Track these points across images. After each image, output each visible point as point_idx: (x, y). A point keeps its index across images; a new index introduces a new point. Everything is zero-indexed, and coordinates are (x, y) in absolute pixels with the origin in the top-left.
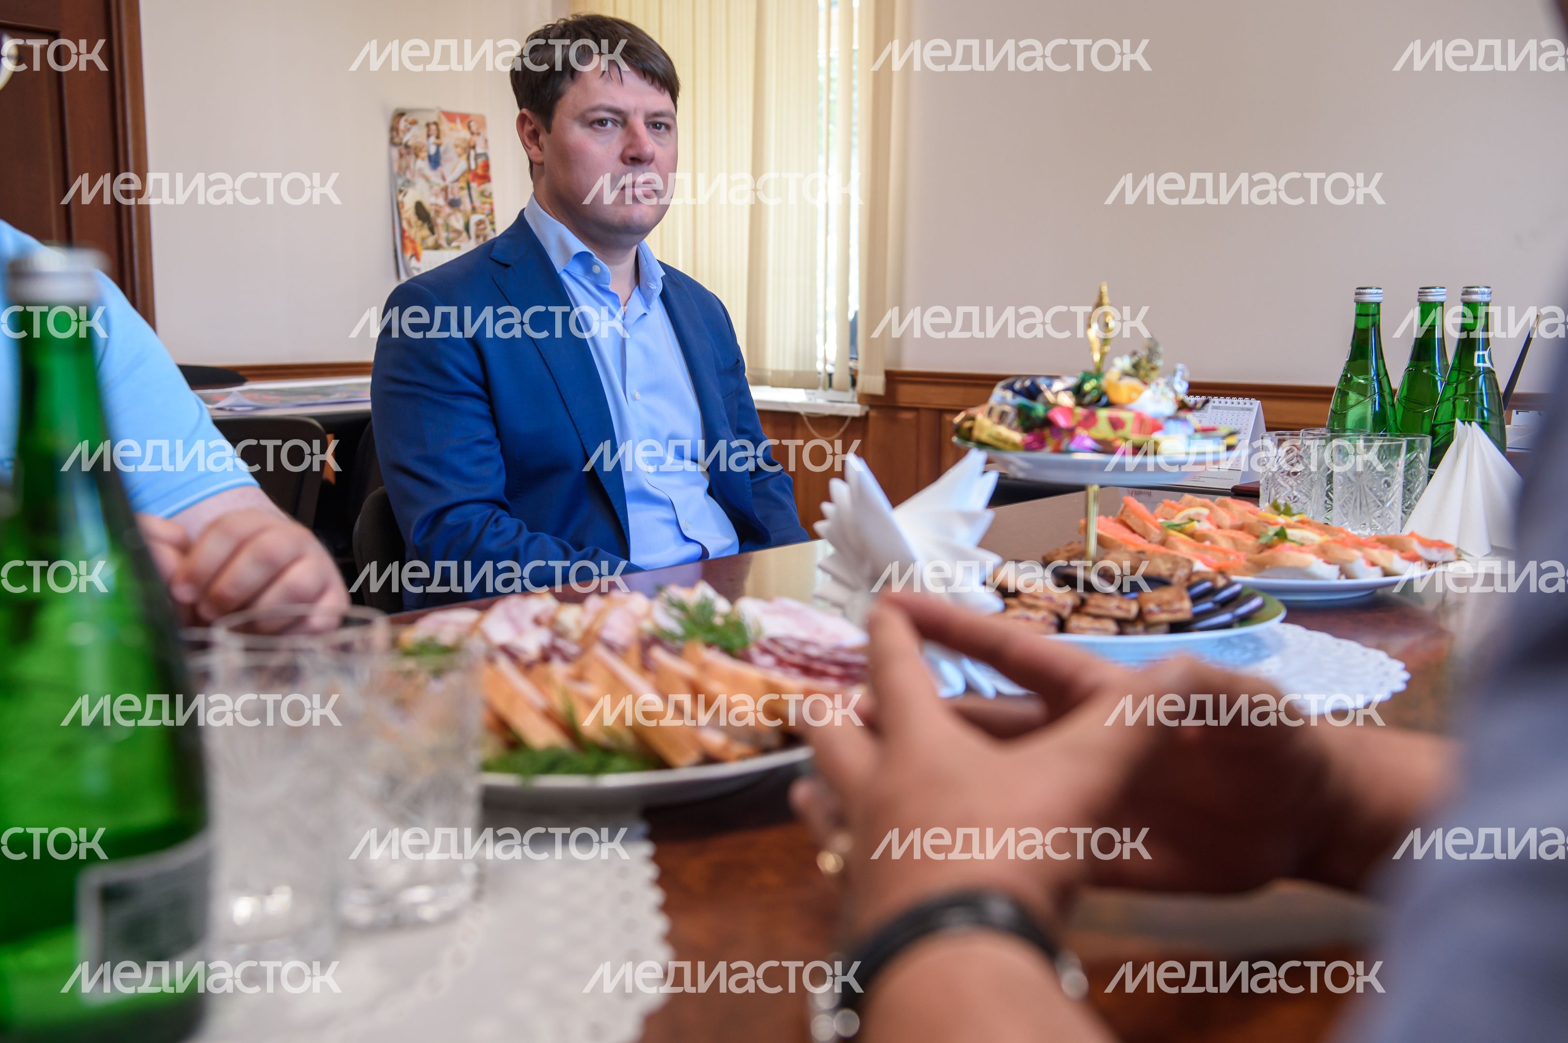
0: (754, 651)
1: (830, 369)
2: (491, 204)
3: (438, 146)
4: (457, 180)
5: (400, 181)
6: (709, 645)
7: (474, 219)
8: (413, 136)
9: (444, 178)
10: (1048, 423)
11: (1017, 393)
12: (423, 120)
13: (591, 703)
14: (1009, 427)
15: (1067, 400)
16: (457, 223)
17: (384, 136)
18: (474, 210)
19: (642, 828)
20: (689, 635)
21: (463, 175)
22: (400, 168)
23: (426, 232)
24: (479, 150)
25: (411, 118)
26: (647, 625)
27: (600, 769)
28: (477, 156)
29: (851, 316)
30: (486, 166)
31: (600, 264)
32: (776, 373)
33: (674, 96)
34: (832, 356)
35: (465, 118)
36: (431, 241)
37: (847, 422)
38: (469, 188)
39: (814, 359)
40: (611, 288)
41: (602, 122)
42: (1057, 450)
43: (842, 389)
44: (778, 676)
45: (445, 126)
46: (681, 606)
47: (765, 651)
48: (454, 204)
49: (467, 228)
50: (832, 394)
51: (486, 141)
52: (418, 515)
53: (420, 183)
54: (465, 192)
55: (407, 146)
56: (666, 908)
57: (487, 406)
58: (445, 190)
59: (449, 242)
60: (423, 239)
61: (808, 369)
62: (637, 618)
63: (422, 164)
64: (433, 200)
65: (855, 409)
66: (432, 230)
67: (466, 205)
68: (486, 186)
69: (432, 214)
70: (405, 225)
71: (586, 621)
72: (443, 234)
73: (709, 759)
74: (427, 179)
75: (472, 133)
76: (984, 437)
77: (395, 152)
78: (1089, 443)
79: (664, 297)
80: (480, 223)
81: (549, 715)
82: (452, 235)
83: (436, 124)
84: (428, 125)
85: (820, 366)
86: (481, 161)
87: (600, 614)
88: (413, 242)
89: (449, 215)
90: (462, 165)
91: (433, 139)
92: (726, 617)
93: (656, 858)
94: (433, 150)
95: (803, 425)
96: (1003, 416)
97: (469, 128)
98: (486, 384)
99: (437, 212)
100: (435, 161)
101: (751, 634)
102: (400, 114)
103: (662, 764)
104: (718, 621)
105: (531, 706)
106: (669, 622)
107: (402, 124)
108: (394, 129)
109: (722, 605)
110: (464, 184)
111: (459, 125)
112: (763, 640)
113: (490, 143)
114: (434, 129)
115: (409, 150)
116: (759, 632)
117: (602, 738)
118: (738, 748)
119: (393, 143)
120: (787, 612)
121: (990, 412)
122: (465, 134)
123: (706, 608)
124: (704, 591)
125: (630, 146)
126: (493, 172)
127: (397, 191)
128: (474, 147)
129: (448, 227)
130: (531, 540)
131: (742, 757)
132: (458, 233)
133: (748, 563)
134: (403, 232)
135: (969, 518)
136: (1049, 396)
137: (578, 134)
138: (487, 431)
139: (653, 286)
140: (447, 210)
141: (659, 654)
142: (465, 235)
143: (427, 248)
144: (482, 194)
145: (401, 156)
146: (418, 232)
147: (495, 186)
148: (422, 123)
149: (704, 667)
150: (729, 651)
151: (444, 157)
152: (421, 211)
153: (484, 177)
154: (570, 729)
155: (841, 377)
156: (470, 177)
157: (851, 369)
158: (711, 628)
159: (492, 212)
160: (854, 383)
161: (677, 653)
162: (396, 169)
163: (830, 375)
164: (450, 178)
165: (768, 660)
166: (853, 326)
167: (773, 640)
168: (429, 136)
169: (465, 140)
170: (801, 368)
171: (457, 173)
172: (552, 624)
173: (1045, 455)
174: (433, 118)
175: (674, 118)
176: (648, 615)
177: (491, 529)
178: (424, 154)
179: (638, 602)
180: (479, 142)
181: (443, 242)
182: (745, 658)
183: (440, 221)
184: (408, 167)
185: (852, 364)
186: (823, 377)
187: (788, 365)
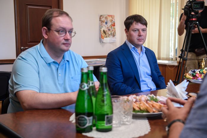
0: (158, 102)
1: (172, 57)
2: (115, 30)
3: (107, 21)
4: (110, 26)
5: (101, 27)
6: (154, 101)
7: (112, 32)
8: (103, 19)
9: (108, 26)
10: (196, 76)
11: (192, 72)
12: (105, 16)
13: (142, 106)
14: (191, 76)
15: (198, 73)
16: (110, 33)
17: (98, 19)
18: (112, 31)
19: (147, 119)
20: (151, 100)
21: (111, 25)
22: (101, 24)
23: (105, 35)
24: (113, 21)
25: (102, 16)
26: (146, 99)
27: (143, 112)
28: (113, 22)
29: (176, 48)
30: (114, 24)
31: (136, 49)
32: (163, 58)
33: (146, 26)
34: (173, 55)
35: (111, 16)
36: (105, 36)
37: (175, 67)
38: (112, 27)
39: (169, 55)
40: (138, 52)
41: (136, 31)
42: (196, 79)
43: (174, 61)
44: (161, 104)
45: (108, 17)
46: (150, 97)
47: (160, 102)
48: (109, 30)
49: (111, 34)
50: (172, 61)
51: (114, 19)
52: (112, 84)
53: (104, 27)
54: (111, 28)
55: (102, 21)
56: (150, 125)
57: (121, 69)
58: (108, 28)
59: (108, 36)
60: (104, 36)
61: (168, 57)
62: (145, 98)
63: (104, 24)
64: (106, 29)
65: (176, 64)
66: (106, 34)
67: (111, 30)
68: (114, 27)
69: (106, 32)
70: (102, 34)
71: (139, 98)
72: (107, 35)
73: (154, 112)
74: (105, 26)
75: (112, 18)
76: (187, 77)
77: (100, 22)
78: (200, 79)
79: (145, 53)
80: (113, 33)
81: (138, 107)
82: (109, 35)
83: (107, 17)
84: (105, 17)
85: (170, 57)
86: (114, 23)
87: (141, 97)
88: (103, 36)
89: (108, 32)
90: (110, 24)
91: (106, 20)
92: (155, 98)
93: (149, 121)
94: (106, 21)
95: (167, 67)
96: (190, 75)
97: (112, 17)
98: (121, 66)
99: (107, 31)
100: (106, 23)
101: (158, 100)
102: (101, 16)
103: (149, 112)
104: (154, 98)
105: (136, 106)
106: (149, 98)
107: (101, 17)
108: (100, 18)
109: (155, 97)
110: (111, 27)
111: (110, 17)
112: (159, 101)
113: (115, 20)
114: (106, 18)
115: (102, 22)
116: (159, 100)
117: (143, 109)
118: (157, 111)
119: (100, 21)
120: (162, 98)
121: (189, 74)
122: (111, 18)
123: (153, 97)
124: (153, 95)
125: (139, 34)
126: (116, 24)
127: (100, 28)
128: (112, 21)
129: (108, 34)
130: (127, 87)
131: (157, 112)
132: (110, 35)
133: (158, 91)
134: (101, 35)
135: (184, 88)
136: (196, 72)
137: (132, 32)
138: (121, 73)
139: (144, 51)
140: (108, 31)
141: (148, 102)
142: (111, 35)
143: (105, 37)
144: (114, 28)
145: (101, 23)
146: (103, 35)
147: (116, 27)
148: (104, 17)
149: (153, 103)
150: (156, 102)
151: (108, 23)
152: (104, 32)
153: (114, 25)
154: (140, 108)
155: (174, 59)
156: (112, 25)
157: (176, 57)
158: (154, 99)
159: (115, 31)
160: (176, 60)
161: (150, 101)
162: (100, 25)
163: (172, 58)
164: (109, 26)
165: (160, 103)
166: (176, 50)
167: (161, 101)
168: (105, 19)
169: (111, 19)
170: (167, 57)
171: (110, 25)
172: (136, 98)
173: (195, 80)
174: (106, 16)
175: (146, 29)
176: (146, 98)
177: (122, 86)
178: (105, 22)
179: (145, 96)
180: (113, 19)
181: (107, 36)
182: (157, 102)
183: (107, 33)
184: (102, 24)
185: (176, 56)
186: (171, 59)
187: (165, 57)
